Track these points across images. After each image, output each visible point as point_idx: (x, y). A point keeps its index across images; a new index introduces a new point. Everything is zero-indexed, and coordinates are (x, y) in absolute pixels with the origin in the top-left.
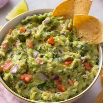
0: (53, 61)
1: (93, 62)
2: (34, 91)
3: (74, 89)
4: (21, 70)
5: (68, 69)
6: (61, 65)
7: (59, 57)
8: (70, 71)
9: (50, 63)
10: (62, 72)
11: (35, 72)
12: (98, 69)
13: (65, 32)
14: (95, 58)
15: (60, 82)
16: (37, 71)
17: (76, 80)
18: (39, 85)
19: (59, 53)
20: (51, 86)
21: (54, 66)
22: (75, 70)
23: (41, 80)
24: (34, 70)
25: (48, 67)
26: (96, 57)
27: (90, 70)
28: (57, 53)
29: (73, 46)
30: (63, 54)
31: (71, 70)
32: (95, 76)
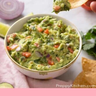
0: (46, 44)
1: (75, 47)
2: (32, 63)
3: (60, 64)
4: (23, 49)
5: (56, 50)
6: (51, 47)
7: (51, 42)
8: (57, 52)
9: (44, 45)
10: (52, 52)
11: (33, 52)
12: (78, 52)
13: (56, 28)
14: (76, 45)
15: (51, 59)
16: (35, 51)
17: (62, 58)
18: (35, 60)
19: (51, 40)
20: (44, 61)
21: (47, 48)
22: (61, 51)
23: (37, 57)
24: (32, 50)
25: (42, 48)
26: (78, 45)
27: (72, 53)
28: (50, 39)
29: (62, 37)
30: (53, 40)
31: (59, 50)
32: (75, 57)
